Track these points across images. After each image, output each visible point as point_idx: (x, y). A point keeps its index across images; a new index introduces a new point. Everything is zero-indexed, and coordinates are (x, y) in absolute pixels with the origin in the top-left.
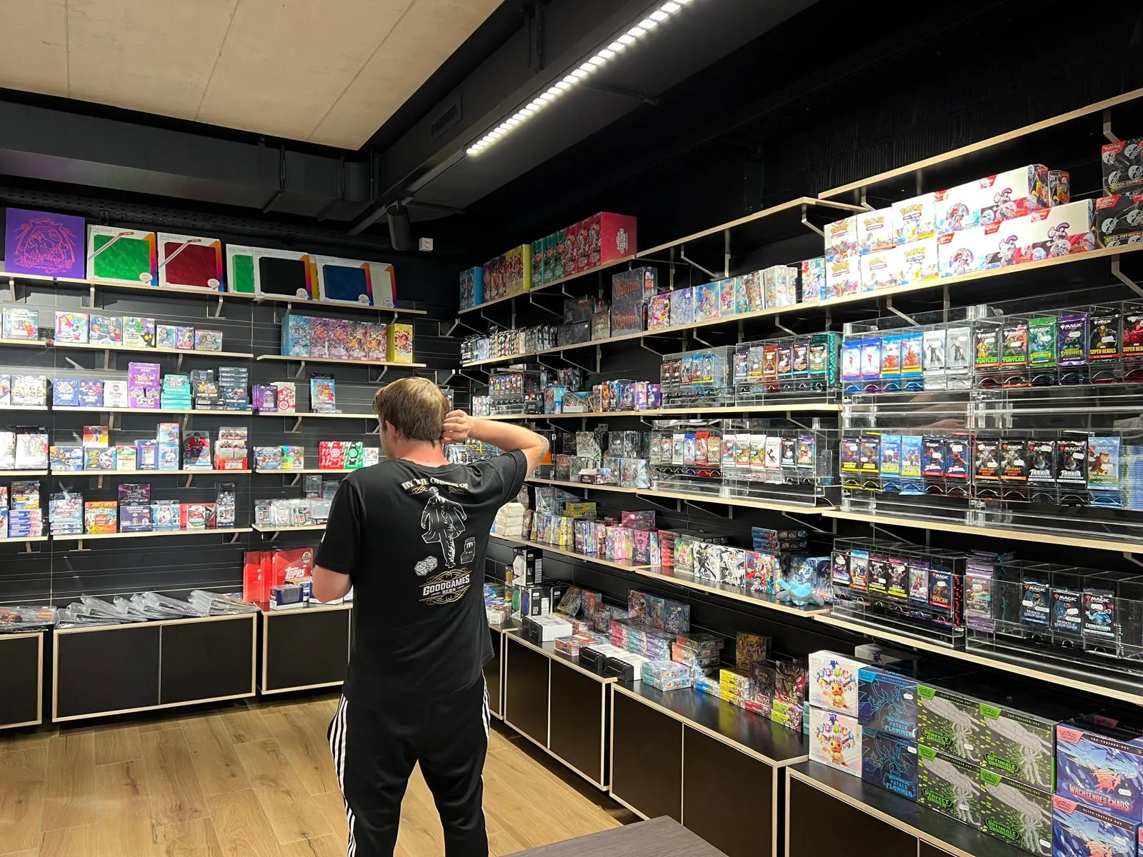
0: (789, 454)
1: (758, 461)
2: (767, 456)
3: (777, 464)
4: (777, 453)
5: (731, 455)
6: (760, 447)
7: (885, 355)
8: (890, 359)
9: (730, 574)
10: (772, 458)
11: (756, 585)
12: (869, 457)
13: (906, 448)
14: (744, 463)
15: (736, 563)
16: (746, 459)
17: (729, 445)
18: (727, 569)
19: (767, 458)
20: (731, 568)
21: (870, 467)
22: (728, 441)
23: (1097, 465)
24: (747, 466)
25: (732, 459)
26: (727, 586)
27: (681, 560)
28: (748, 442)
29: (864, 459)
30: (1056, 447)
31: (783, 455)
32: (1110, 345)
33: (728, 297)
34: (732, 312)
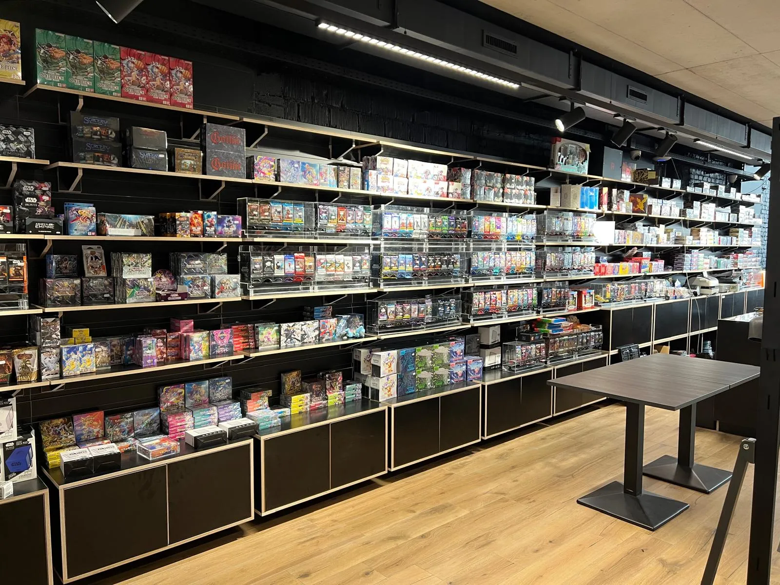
0: (358, 264)
1: (340, 269)
2: (345, 266)
3: (351, 270)
4: (351, 265)
5: (324, 267)
6: (342, 261)
7: (401, 222)
8: (403, 224)
9: (308, 337)
10: (348, 267)
11: (327, 337)
12: (395, 264)
13: (407, 260)
14: (332, 271)
15: (313, 329)
16: (333, 268)
17: (322, 261)
18: (306, 334)
19: (346, 268)
20: (309, 333)
21: (395, 268)
22: (320, 259)
23: (456, 263)
24: (334, 273)
25: (324, 269)
26: (305, 344)
27: (266, 340)
28: (334, 260)
29: (393, 265)
30: (448, 258)
31: (354, 265)
32: (459, 228)
33: (324, 175)
34: (327, 185)
